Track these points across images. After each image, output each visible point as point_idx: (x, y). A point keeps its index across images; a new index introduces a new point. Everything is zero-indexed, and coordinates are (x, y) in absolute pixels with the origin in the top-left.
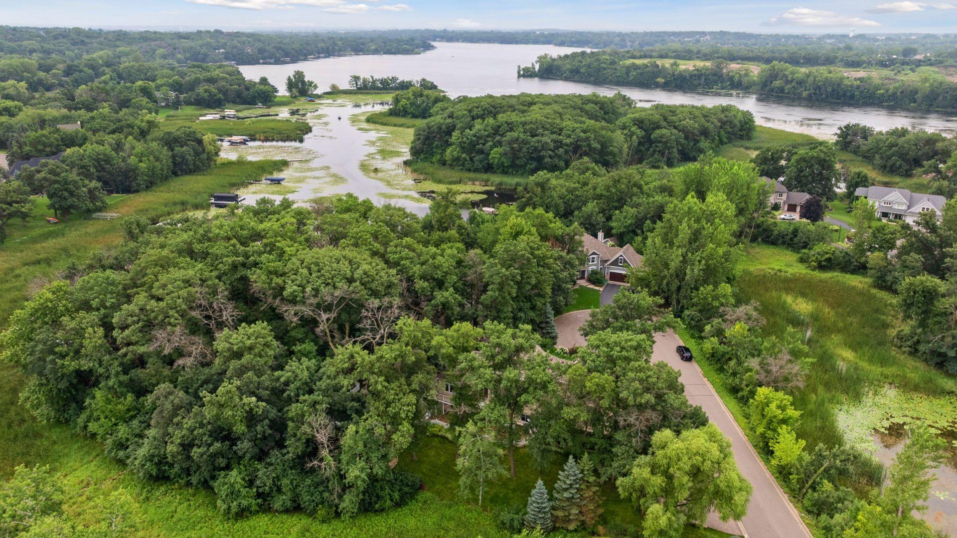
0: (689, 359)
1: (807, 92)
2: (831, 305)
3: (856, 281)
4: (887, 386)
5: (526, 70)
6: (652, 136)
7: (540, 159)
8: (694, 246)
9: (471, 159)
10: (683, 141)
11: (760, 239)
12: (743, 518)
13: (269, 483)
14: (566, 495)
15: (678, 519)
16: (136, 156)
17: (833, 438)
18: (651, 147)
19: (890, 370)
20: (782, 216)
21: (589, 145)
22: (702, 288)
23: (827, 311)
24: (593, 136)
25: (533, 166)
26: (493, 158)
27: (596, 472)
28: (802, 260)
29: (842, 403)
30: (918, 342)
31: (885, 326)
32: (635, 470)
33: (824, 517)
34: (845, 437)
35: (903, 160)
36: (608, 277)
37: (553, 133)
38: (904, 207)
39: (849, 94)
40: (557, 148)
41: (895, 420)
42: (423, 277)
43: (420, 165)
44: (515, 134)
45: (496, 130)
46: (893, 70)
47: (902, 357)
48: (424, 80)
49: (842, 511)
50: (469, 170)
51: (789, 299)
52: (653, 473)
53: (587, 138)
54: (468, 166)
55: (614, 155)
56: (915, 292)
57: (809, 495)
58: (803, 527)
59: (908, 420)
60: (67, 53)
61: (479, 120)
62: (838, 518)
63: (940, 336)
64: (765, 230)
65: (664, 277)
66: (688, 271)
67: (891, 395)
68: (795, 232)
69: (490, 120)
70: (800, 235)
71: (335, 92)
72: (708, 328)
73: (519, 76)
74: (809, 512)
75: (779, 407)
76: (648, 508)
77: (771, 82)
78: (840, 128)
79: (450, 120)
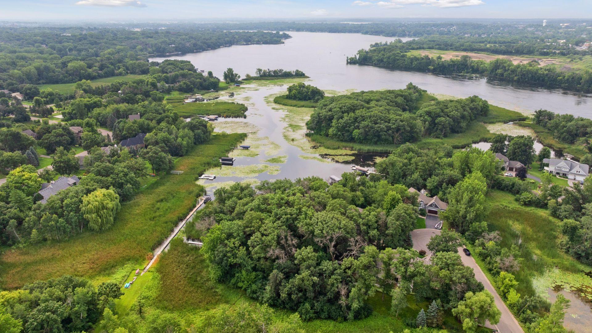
0: (469, 255)
1: (517, 77)
2: (530, 226)
3: (543, 213)
4: (555, 268)
5: (352, 59)
6: (436, 121)
7: (379, 136)
8: (470, 204)
9: (343, 134)
10: (452, 123)
11: (496, 188)
12: (498, 324)
13: (319, 308)
14: (432, 314)
15: (475, 323)
16: (180, 137)
17: (531, 293)
18: (435, 126)
19: (555, 260)
20: (506, 174)
21: (404, 129)
22: (474, 223)
23: (529, 230)
24: (406, 123)
25: (375, 140)
26: (355, 135)
27: (443, 306)
28: (517, 200)
29: (535, 276)
30: (569, 247)
31: (555, 237)
32: (459, 306)
33: (528, 324)
34: (536, 291)
35: (570, 135)
36: (427, 211)
37: (386, 122)
38: (568, 170)
39: (541, 79)
40: (388, 130)
41: (557, 284)
42: (363, 224)
43: (315, 137)
44: (366, 123)
45: (356, 119)
46: (569, 58)
47: (562, 254)
48: (297, 71)
49: (534, 322)
50: (342, 141)
51: (511, 222)
52: (466, 308)
53: (404, 125)
54: (341, 138)
55: (417, 133)
56: (567, 227)
57: (521, 315)
58: (519, 327)
59: (563, 284)
60: (90, 50)
61: (346, 114)
62: (533, 324)
63: (578, 246)
64: (498, 183)
65: (457, 217)
66: (468, 215)
67: (557, 272)
68: (513, 185)
69: (352, 114)
70: (515, 187)
71: (249, 79)
72: (477, 241)
73: (348, 63)
74: (522, 322)
75: (509, 280)
76: (464, 320)
77: (496, 70)
78: (536, 112)
79: (330, 113)
